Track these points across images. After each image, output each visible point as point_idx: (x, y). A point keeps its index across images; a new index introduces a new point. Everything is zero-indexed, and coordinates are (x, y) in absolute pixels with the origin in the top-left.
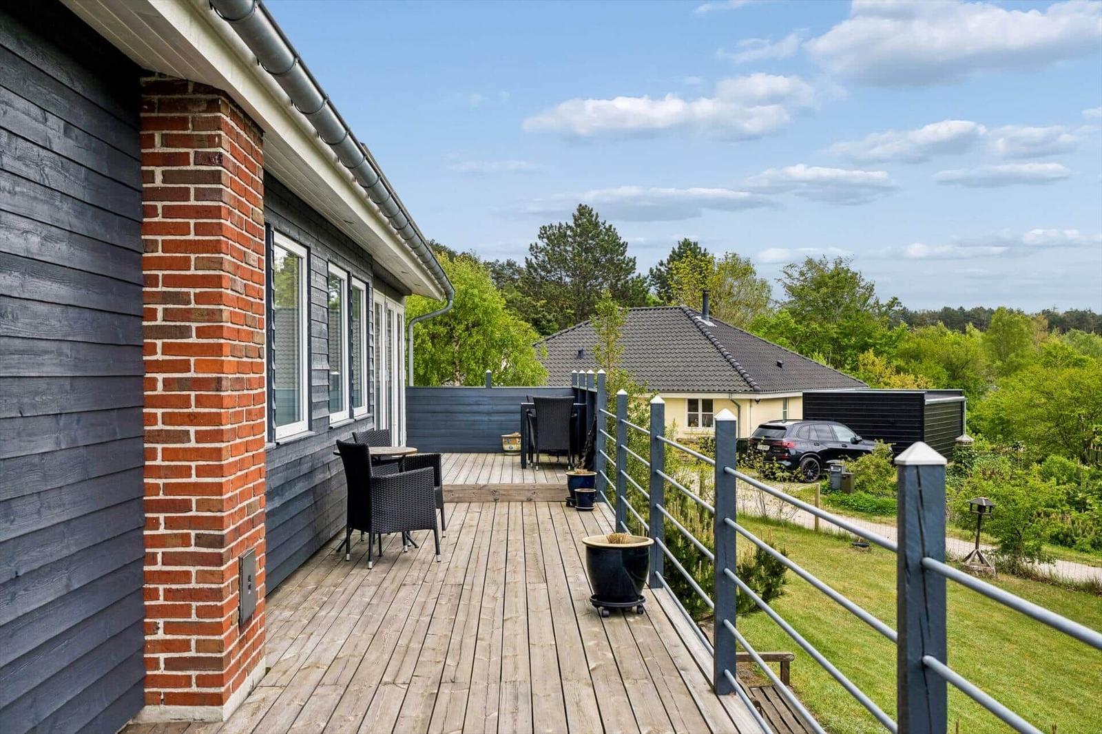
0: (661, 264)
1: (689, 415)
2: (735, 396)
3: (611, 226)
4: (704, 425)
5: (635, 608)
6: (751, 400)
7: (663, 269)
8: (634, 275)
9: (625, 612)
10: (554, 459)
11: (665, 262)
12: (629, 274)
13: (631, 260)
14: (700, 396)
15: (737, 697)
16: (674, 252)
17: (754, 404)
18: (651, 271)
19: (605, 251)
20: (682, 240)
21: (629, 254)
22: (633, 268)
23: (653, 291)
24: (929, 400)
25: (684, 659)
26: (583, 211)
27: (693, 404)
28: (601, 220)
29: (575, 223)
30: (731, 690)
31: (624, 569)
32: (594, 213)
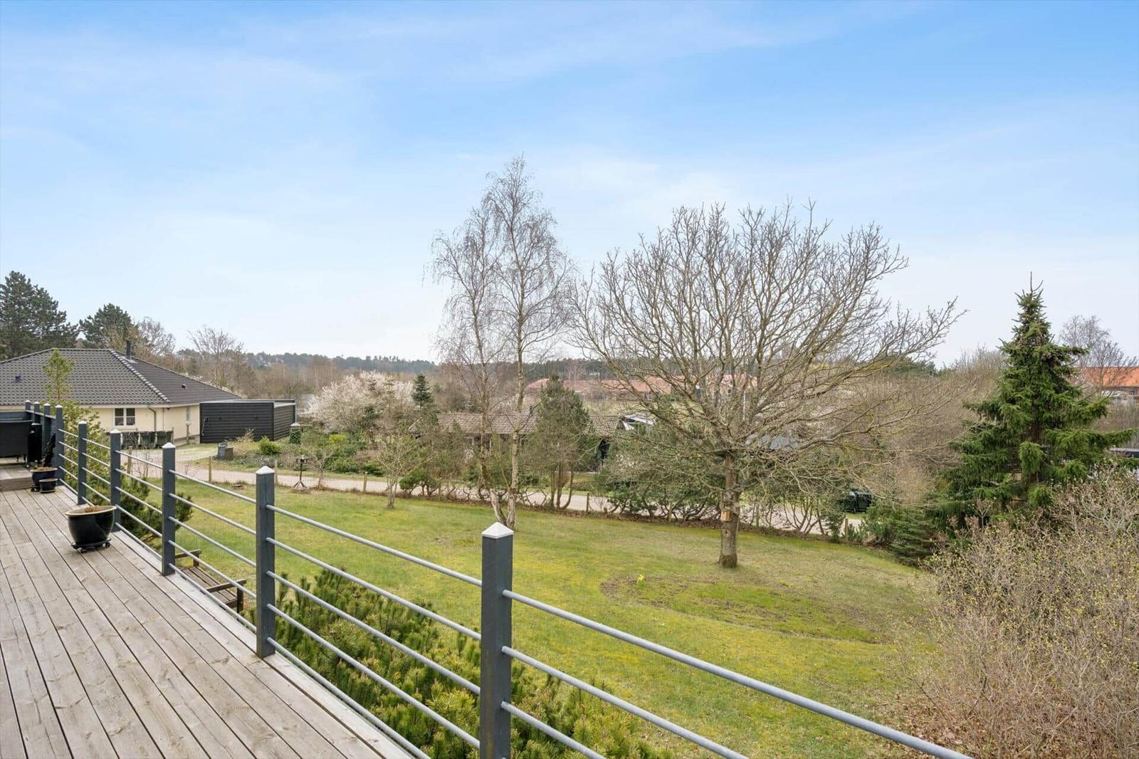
0: (90, 318)
1: (116, 419)
2: (152, 406)
3: (42, 289)
4: (128, 424)
5: (104, 545)
6: (163, 409)
7: (91, 321)
8: (65, 324)
9: (98, 548)
10: (14, 461)
11: (93, 317)
12: (61, 322)
13: (62, 313)
14: (125, 407)
15: (177, 574)
16: (100, 310)
17: (166, 411)
18: (81, 322)
19: (37, 305)
20: (107, 304)
21: (59, 309)
22: (64, 319)
23: (82, 336)
24: (276, 405)
25: (140, 564)
26: (15, 276)
27: (119, 412)
28: (33, 284)
29: (7, 284)
30: (173, 572)
31: (98, 526)
32: (27, 278)
